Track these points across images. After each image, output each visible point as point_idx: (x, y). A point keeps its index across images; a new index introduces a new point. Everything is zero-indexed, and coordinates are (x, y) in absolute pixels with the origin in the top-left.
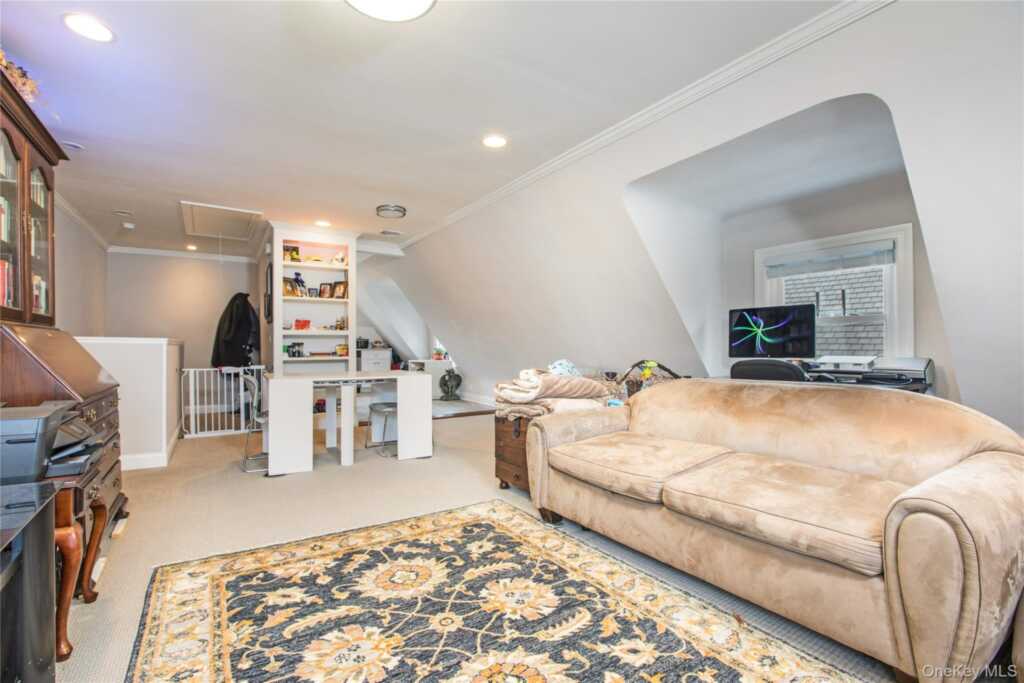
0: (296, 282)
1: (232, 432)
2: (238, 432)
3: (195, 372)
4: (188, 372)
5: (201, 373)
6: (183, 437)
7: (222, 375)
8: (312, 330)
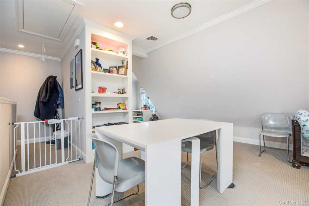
0: (96, 63)
1: (56, 165)
2: (60, 164)
3: (26, 125)
4: (20, 125)
5: (31, 125)
6: (15, 176)
7: (47, 125)
8: (107, 94)
